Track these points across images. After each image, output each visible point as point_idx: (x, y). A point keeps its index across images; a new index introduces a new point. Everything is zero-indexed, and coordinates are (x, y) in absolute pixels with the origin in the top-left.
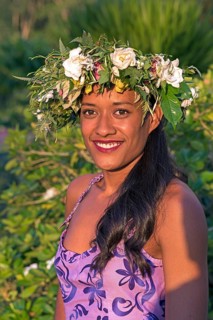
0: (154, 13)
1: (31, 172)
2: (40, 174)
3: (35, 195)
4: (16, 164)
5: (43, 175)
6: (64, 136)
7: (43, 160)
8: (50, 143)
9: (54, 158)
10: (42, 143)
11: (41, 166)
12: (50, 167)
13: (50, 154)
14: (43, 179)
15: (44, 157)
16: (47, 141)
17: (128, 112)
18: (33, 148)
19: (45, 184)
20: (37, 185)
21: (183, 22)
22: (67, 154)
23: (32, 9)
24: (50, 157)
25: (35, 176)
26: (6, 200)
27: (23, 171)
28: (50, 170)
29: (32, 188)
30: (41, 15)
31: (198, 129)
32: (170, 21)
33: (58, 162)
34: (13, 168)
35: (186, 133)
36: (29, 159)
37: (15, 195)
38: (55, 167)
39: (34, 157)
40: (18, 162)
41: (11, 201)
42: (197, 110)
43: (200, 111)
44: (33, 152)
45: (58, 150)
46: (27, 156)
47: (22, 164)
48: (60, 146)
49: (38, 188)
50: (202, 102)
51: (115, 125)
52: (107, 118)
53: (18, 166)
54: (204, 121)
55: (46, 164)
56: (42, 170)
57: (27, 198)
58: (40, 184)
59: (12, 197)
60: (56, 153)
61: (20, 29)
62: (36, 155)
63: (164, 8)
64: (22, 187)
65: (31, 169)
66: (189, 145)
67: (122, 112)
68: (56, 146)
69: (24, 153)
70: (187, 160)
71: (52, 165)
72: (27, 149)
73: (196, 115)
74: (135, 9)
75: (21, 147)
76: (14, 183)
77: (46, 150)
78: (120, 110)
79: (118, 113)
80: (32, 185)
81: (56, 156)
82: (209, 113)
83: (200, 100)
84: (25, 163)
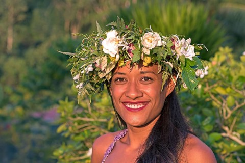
0: (172, 15)
1: (77, 135)
2: (84, 136)
3: (80, 153)
4: (65, 128)
5: (87, 136)
6: (103, 105)
7: (86, 125)
8: (92, 112)
9: (95, 123)
10: (86, 111)
11: (85, 130)
12: (92, 131)
13: (92, 120)
14: (86, 140)
15: (87, 122)
16: (90, 109)
17: (151, 79)
18: (79, 115)
19: (88, 144)
20: (82, 145)
21: (194, 22)
22: (105, 120)
23: (79, 17)
24: (92, 123)
25: (80, 138)
26: (58, 157)
27: (71, 133)
28: (92, 133)
29: (78, 147)
30: (87, 22)
31: (208, 100)
32: (184, 22)
33: (98, 127)
34: (63, 132)
35: (198, 103)
36: (76, 124)
37: (65, 153)
38: (96, 130)
39: (80, 122)
40: (68, 127)
41: (61, 157)
42: (207, 84)
43: (209, 86)
44: (79, 118)
45: (98, 117)
46: (74, 122)
47: (70, 129)
48: (100, 114)
49: (82, 147)
50: (210, 79)
51: (141, 90)
52: (136, 85)
53: (67, 130)
54: (213, 93)
55: (89, 128)
56: (86, 133)
57: (74, 155)
58: (85, 144)
59: (62, 154)
60: (96, 119)
61: (70, 32)
62: (82, 121)
63: (180, 12)
64: (70, 146)
65: (77, 132)
66: (201, 113)
67: (147, 79)
68: (97, 114)
69: (72, 119)
70: (200, 124)
71: (93, 129)
72: (74, 117)
73: (206, 89)
74: (157, 12)
75: (69, 115)
76: (64, 143)
77: (89, 117)
78: (145, 78)
79: (143, 80)
80: (78, 144)
81: (96, 122)
82: (216, 87)
83: (209, 77)
84: (73, 127)
